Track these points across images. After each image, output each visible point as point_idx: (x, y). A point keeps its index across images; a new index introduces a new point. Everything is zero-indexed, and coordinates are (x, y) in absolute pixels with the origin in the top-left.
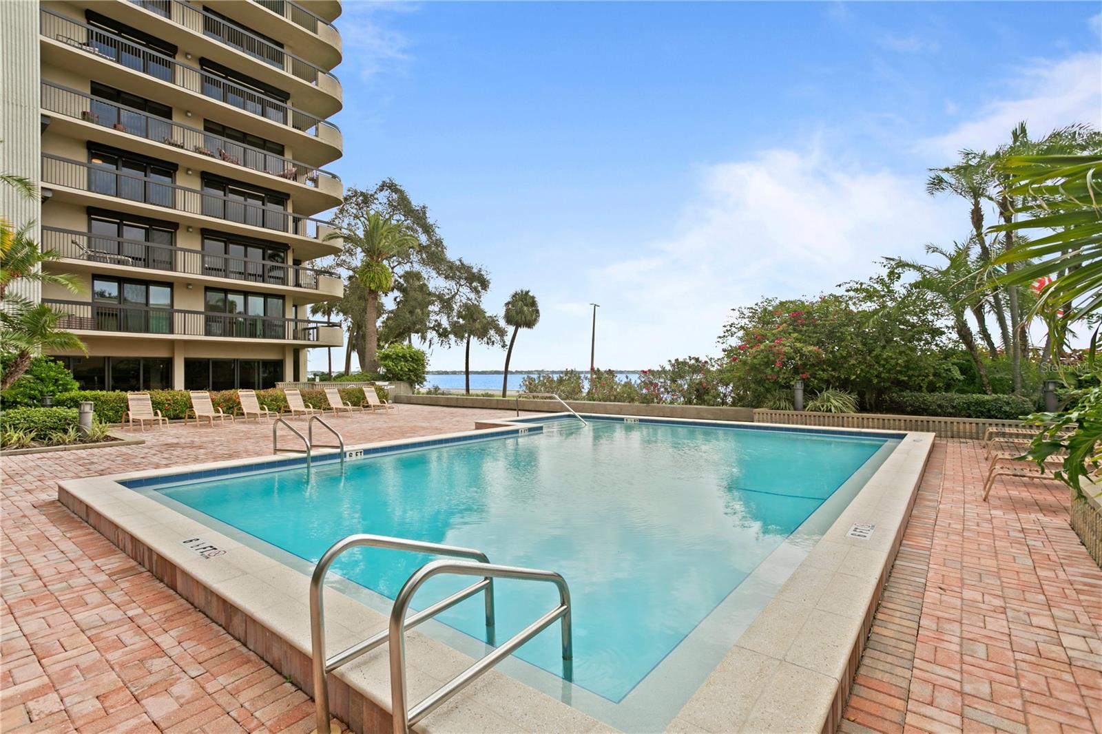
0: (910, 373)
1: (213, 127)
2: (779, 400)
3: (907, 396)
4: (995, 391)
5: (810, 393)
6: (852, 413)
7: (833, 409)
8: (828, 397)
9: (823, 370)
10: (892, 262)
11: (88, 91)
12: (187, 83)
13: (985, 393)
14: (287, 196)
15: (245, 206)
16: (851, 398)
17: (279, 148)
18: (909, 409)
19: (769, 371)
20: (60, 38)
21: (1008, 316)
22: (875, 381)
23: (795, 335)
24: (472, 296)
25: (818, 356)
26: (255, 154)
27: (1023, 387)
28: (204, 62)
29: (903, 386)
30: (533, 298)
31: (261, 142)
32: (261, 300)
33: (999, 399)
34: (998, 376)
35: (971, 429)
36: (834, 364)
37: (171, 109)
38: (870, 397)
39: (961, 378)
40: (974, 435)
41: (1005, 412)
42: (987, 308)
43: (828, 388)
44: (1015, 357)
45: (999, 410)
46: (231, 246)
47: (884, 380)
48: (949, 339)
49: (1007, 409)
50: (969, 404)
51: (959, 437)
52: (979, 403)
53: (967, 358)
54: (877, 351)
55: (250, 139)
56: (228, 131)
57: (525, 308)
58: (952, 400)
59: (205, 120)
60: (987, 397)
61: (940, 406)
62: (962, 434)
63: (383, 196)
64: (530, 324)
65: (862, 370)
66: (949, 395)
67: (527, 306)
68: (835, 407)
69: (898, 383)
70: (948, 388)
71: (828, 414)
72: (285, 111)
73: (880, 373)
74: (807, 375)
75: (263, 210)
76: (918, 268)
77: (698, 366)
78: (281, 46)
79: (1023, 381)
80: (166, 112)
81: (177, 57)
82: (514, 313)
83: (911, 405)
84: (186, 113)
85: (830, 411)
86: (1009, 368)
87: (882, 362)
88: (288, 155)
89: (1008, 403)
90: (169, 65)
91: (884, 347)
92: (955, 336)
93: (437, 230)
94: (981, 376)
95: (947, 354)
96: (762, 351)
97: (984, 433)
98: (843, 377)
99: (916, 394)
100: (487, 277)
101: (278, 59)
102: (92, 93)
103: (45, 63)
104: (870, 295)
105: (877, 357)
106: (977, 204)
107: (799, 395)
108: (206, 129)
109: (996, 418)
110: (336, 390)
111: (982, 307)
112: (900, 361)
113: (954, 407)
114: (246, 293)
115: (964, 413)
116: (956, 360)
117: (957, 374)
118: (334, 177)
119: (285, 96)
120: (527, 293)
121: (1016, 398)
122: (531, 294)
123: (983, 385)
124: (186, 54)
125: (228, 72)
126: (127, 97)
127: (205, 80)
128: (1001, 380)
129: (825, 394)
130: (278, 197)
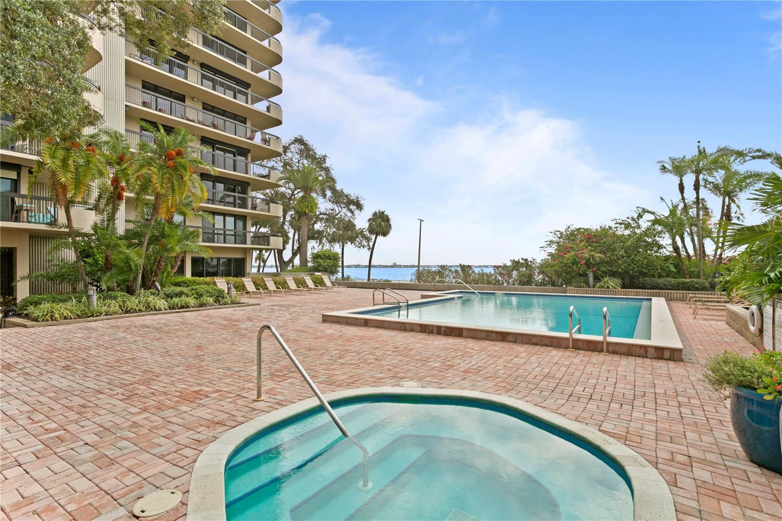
0: (649, 268)
1: (208, 107)
2: (580, 282)
3: (648, 280)
4: (690, 277)
5: (597, 279)
6: (620, 289)
7: (610, 287)
8: (607, 281)
9: (604, 267)
10: (639, 209)
11: (140, 87)
12: (193, 79)
13: (686, 278)
14: (249, 151)
15: (225, 157)
16: (618, 281)
17: (244, 120)
18: (648, 286)
19: (574, 267)
20: (132, 56)
21: (696, 238)
22: (631, 272)
23: (589, 248)
24: (349, 214)
25: (601, 259)
26: (230, 123)
27: (704, 275)
28: (203, 66)
29: (644, 275)
30: (387, 216)
31: (222, 112)
32: (233, 219)
33: (693, 281)
34: (692, 270)
35: (680, 296)
36: (610, 263)
37: (184, 96)
38: (627, 281)
39: (675, 271)
40: (682, 299)
41: (696, 287)
42: (686, 234)
43: (606, 277)
44: (700, 260)
45: (693, 286)
46: (217, 184)
47: (636, 272)
48: (668, 251)
49: (697, 286)
50: (679, 284)
51: (674, 300)
52: (684, 283)
53: (677, 260)
54: (633, 257)
55: (228, 114)
56: (215, 109)
57: (383, 223)
58: (670, 282)
59: (203, 103)
60: (687, 280)
61: (664, 285)
62: (675, 299)
63: (294, 148)
64: (385, 234)
65: (624, 267)
66: (669, 279)
67: (384, 221)
68: (612, 286)
69: (641, 273)
70: (668, 275)
71: (608, 289)
72: (246, 95)
73: (634, 268)
74: (595, 269)
75: (234, 160)
76: (653, 213)
77: (526, 263)
78: (245, 53)
79: (704, 272)
80: (182, 98)
81: (188, 62)
82: (375, 226)
83: (649, 285)
84: (193, 99)
85: (609, 288)
86: (697, 266)
87: (635, 262)
88: (249, 124)
89: (697, 283)
90: (184, 68)
91: (636, 255)
92: (671, 249)
93: (331, 171)
94: (684, 270)
95: (667, 258)
96: (572, 256)
97: (686, 298)
98: (614, 270)
99: (653, 279)
100: (361, 202)
101: (243, 61)
102: (143, 88)
103: (128, 74)
104: (627, 226)
105: (632, 259)
106: (681, 180)
107: (591, 280)
108: (204, 108)
109: (692, 290)
110: (291, 278)
111: (684, 234)
112: (644, 262)
113: (671, 285)
114: (225, 214)
115: (676, 288)
116: (672, 262)
117: (673, 269)
118: (278, 138)
119: (247, 86)
120: (383, 213)
121: (701, 280)
122: (385, 213)
123: (685, 274)
124: (193, 61)
125: (216, 72)
126: (161, 89)
127: (204, 77)
128: (693, 271)
129: (606, 279)
130: (242, 151)
